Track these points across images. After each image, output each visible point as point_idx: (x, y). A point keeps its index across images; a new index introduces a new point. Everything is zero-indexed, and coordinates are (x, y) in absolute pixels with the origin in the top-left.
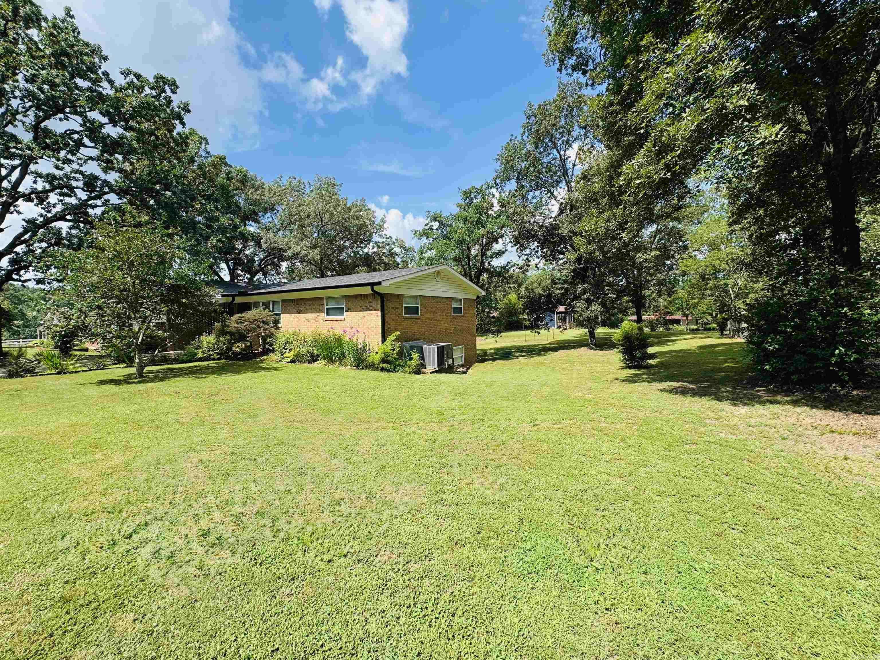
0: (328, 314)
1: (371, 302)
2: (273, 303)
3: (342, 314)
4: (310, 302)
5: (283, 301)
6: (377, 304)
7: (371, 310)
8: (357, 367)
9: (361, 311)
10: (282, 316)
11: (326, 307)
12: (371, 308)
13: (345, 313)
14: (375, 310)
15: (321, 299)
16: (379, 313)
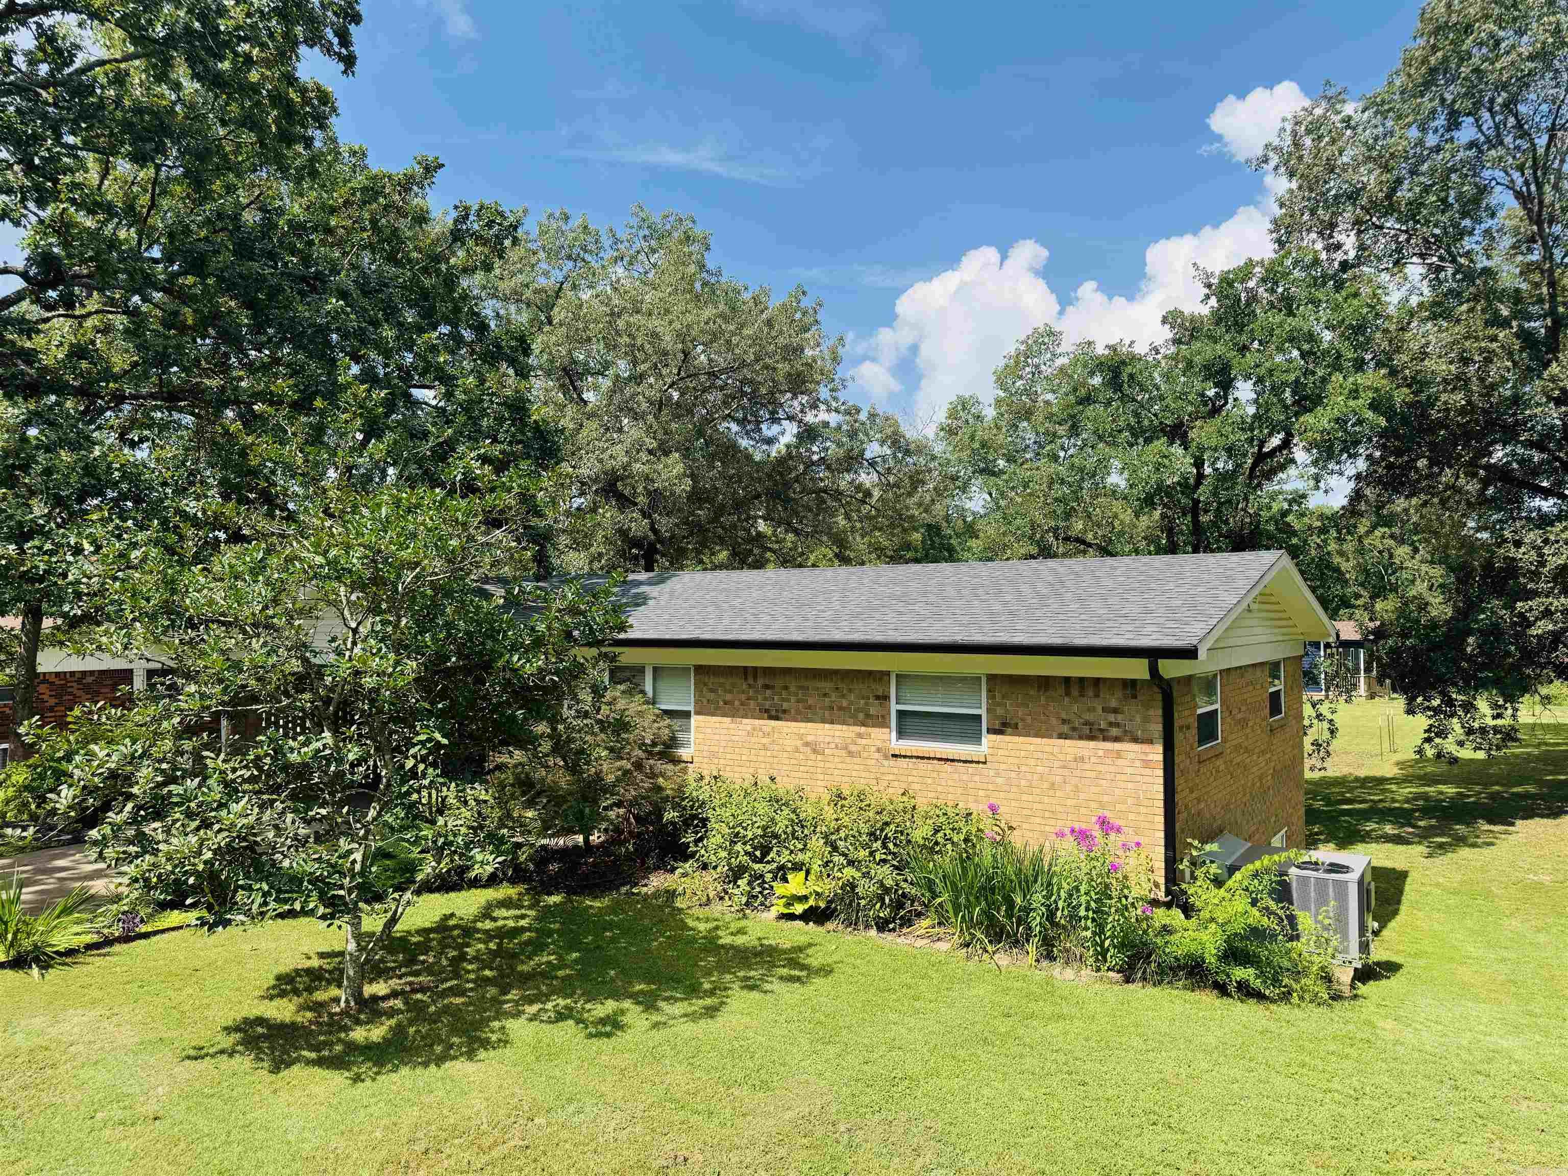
0: (901, 734)
1: (1115, 711)
2: (656, 670)
3: (976, 738)
4: (827, 685)
5: (699, 669)
6: (1146, 720)
7: (1116, 739)
8: (1128, 974)
9: (1061, 736)
10: (695, 720)
11: (894, 707)
12: (1114, 732)
13: (987, 740)
14: (1135, 740)
15: (882, 676)
16: (1156, 753)
